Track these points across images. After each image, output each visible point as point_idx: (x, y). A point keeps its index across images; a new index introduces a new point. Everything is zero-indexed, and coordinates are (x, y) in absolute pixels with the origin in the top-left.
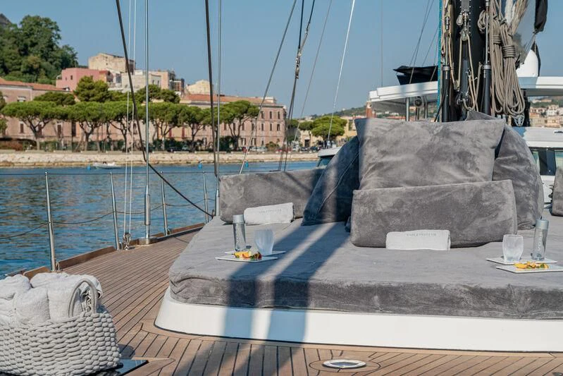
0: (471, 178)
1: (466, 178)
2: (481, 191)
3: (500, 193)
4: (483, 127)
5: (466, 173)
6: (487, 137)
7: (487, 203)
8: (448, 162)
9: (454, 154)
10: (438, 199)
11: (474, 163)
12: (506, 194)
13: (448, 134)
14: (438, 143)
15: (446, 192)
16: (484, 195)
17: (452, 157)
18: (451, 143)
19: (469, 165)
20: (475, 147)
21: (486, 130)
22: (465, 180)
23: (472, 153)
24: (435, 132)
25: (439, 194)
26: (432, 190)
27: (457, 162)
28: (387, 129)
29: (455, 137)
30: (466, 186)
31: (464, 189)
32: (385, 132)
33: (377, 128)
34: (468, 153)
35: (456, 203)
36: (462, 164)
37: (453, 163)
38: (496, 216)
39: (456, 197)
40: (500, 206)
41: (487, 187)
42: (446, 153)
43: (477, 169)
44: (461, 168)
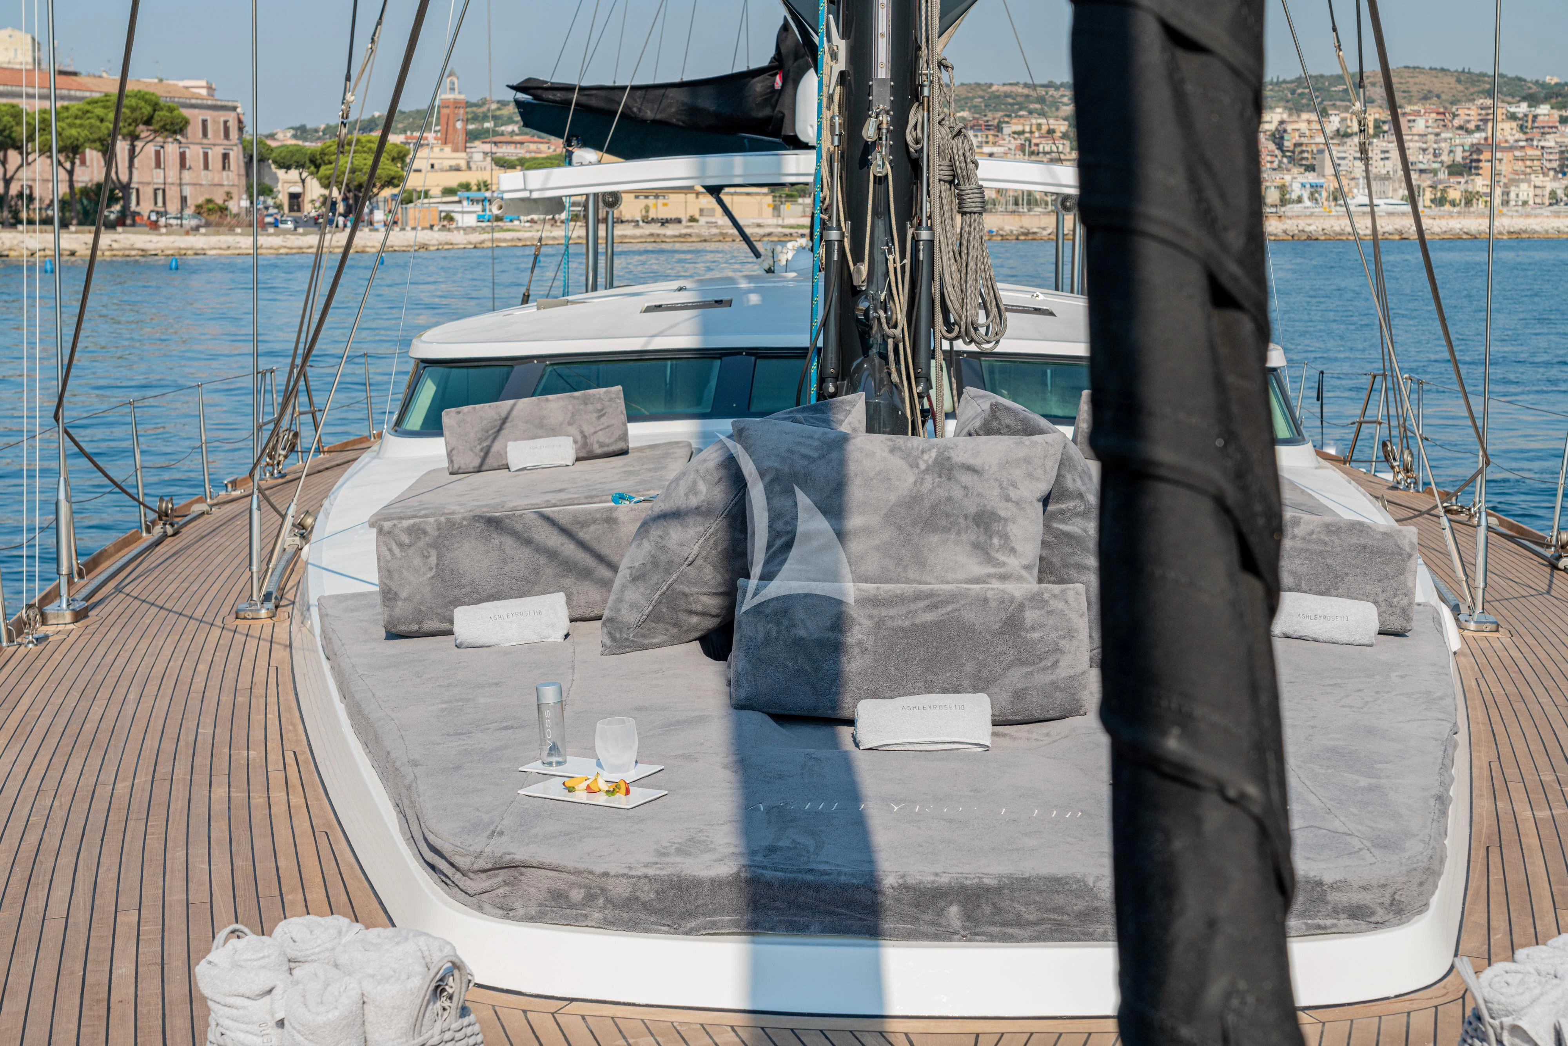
0: (1001, 570)
1: (991, 570)
2: (1021, 607)
3: (1062, 614)
4: (1022, 453)
5: (989, 560)
6: (1030, 476)
7: (1036, 635)
8: (953, 536)
9: (966, 517)
10: (929, 617)
11: (1005, 537)
12: (1074, 616)
13: (950, 470)
14: (931, 491)
15: (948, 603)
16: (1030, 616)
17: (961, 520)
18: (958, 493)
19: (996, 541)
20: (1008, 499)
21: (1027, 460)
22: (989, 576)
23: (1002, 513)
24: (923, 466)
25: (933, 607)
26: (918, 597)
27: (972, 535)
28: (815, 454)
29: (966, 479)
30: (990, 594)
31: (986, 600)
32: (812, 460)
33: (790, 451)
34: (994, 516)
35: (968, 630)
36: (982, 538)
37: (964, 537)
38: (1055, 664)
39: (969, 616)
40: (1062, 643)
41: (1036, 600)
42: (948, 516)
43: (1013, 550)
44: (981, 550)
